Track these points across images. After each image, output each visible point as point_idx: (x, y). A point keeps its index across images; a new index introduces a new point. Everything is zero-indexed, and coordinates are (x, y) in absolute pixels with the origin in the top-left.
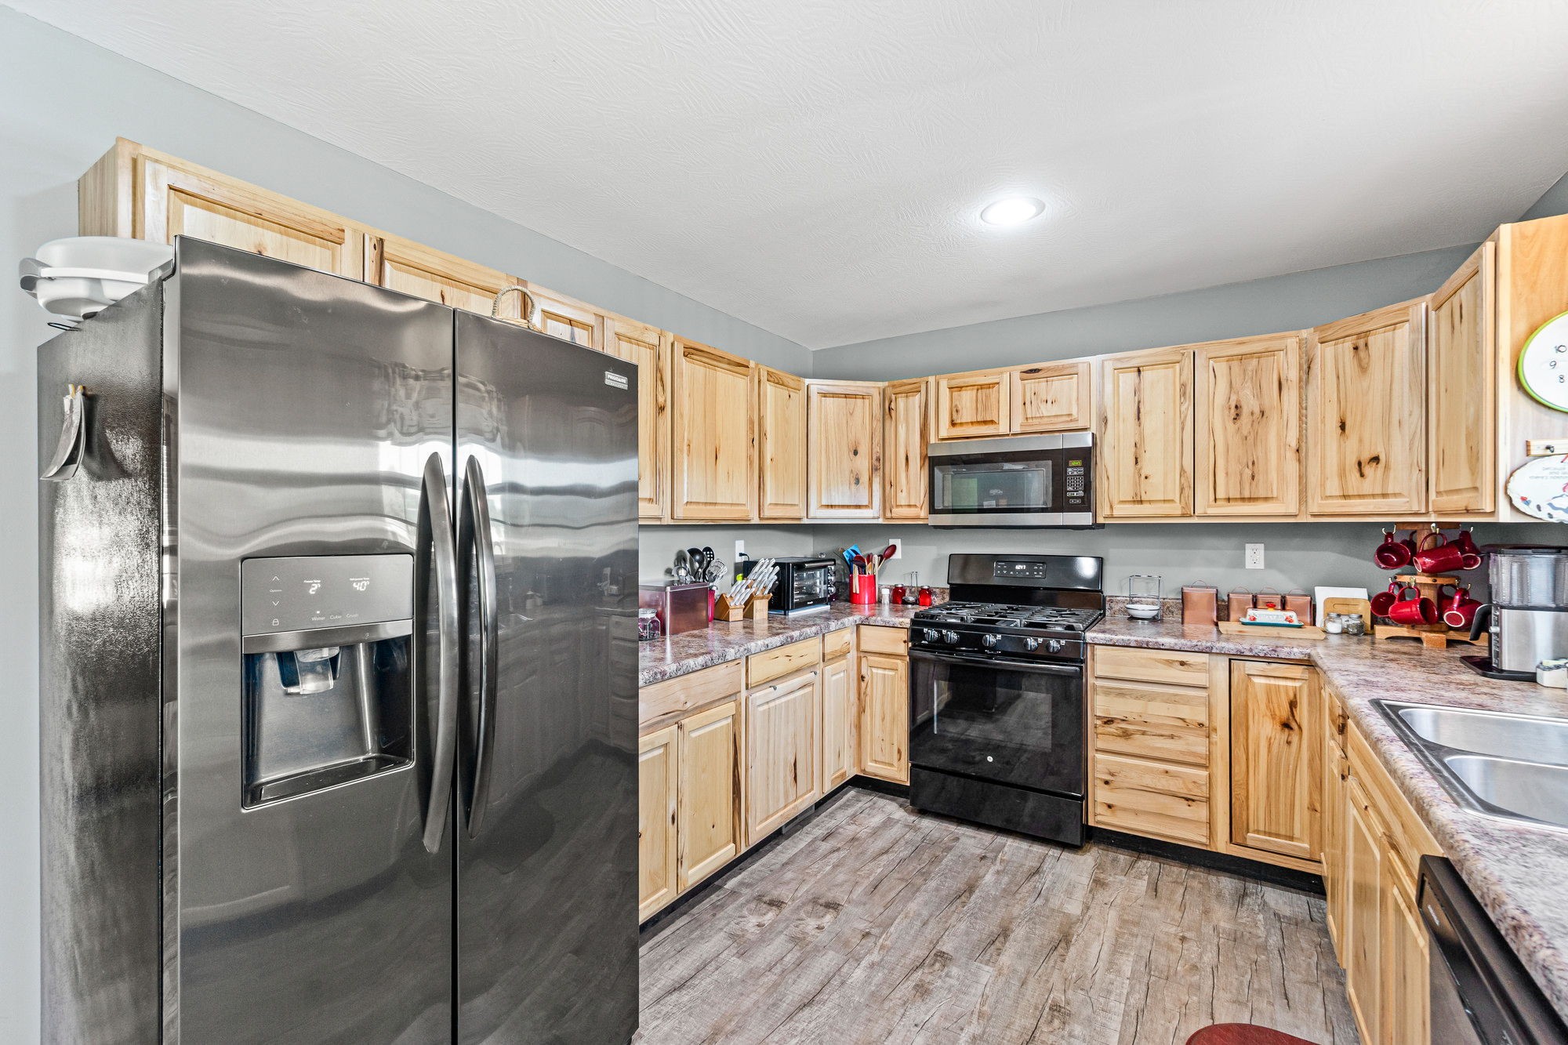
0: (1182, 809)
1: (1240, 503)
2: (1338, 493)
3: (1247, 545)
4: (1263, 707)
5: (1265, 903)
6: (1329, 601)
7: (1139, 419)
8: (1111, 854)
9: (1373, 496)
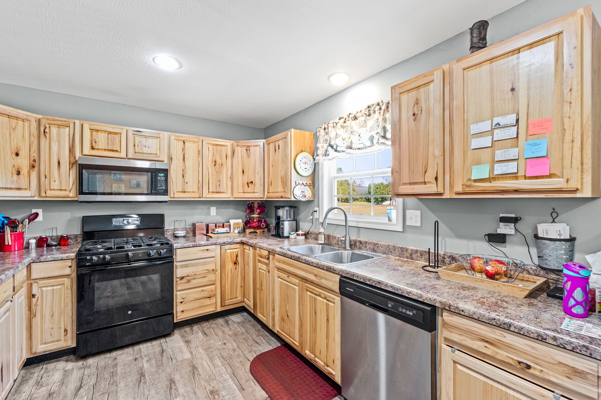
0: (208, 302)
1: (216, 194)
2: (242, 191)
3: (211, 208)
4: (229, 259)
5: (233, 321)
6: (234, 224)
7: (184, 160)
8: (183, 330)
9: (251, 193)
